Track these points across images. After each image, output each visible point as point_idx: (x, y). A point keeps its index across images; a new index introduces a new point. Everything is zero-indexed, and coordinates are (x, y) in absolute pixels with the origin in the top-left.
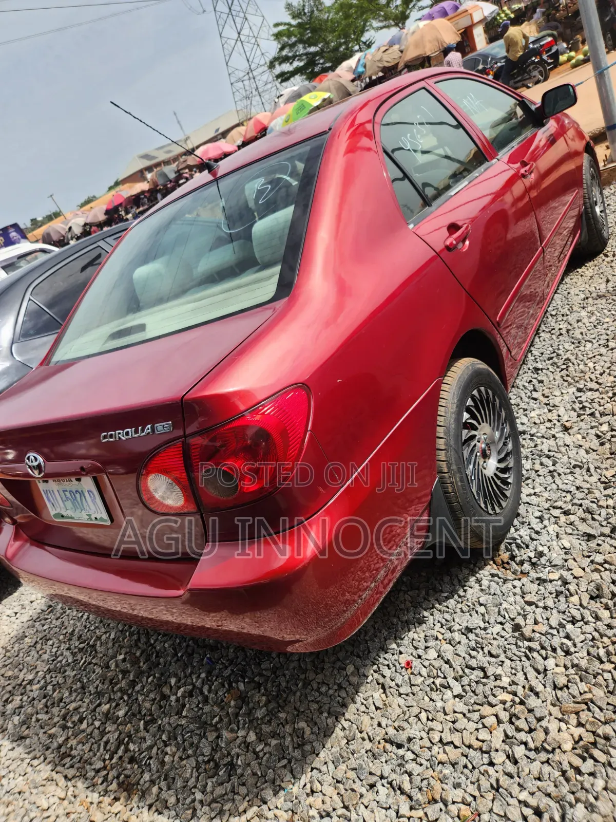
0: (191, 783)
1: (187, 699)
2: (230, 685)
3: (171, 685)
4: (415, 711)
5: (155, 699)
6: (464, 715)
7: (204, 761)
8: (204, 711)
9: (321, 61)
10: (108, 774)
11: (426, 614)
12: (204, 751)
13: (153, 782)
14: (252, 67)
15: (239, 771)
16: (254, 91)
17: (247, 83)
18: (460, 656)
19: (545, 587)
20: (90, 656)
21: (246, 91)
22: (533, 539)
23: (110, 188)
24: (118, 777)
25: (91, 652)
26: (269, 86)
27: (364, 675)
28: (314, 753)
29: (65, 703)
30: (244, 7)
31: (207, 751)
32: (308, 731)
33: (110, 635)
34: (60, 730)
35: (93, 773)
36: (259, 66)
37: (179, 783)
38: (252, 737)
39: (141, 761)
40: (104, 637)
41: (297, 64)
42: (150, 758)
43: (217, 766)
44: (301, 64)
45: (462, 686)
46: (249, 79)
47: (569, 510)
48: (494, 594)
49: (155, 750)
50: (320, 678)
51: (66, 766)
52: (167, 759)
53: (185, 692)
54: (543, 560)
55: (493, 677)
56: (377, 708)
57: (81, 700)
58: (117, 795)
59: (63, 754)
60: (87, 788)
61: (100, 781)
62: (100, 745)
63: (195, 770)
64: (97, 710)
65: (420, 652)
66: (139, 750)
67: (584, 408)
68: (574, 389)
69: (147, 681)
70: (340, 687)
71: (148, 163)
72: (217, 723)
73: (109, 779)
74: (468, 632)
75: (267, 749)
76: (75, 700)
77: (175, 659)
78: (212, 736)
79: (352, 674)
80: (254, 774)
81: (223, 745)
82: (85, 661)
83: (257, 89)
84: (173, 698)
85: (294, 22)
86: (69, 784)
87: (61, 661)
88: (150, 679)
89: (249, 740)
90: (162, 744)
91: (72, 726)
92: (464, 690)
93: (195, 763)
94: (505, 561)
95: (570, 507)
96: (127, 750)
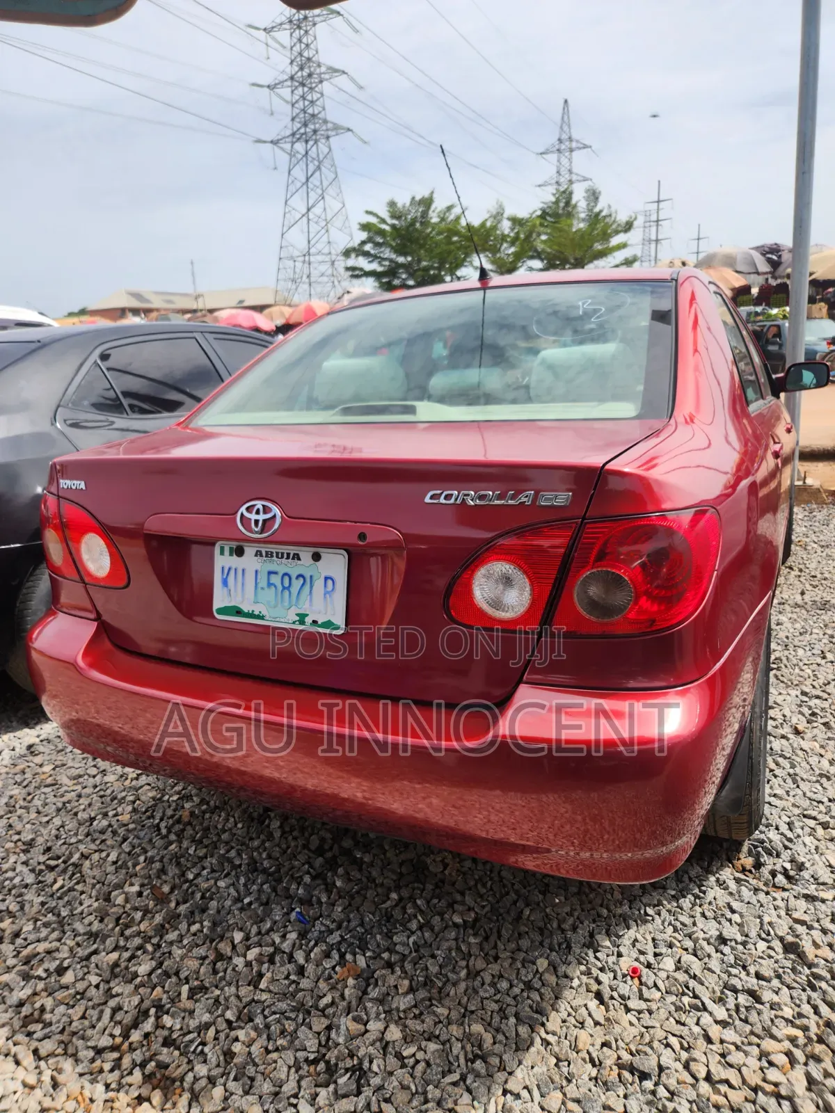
0: (290, 1088)
1: (266, 965)
2: (342, 956)
3: (232, 942)
4: (660, 1034)
5: (207, 957)
6: (738, 1048)
7: (306, 1060)
8: (301, 986)
9: (404, 276)
10: (120, 1059)
11: (650, 911)
12: (308, 1044)
13: (212, 1081)
14: (311, 251)
15: (375, 1081)
16: (305, 277)
17: (299, 265)
18: (713, 972)
19: (815, 906)
20: (70, 878)
21: (295, 272)
22: (786, 848)
23: (71, 314)
24: (143, 1065)
25: (73, 874)
26: (325, 279)
27: (566, 976)
28: (505, 1069)
29: (25, 939)
30: (325, 184)
31: (312, 1044)
32: (488, 1038)
33: (108, 855)
34: (19, 979)
35: (91, 1054)
36: (319, 253)
37: (267, 1087)
38: (394, 1033)
39: (186, 1046)
40: (96, 857)
41: (375, 266)
42: (203, 1044)
43: (331, 1070)
44: (380, 269)
45: (728, 1010)
46: (304, 262)
47: (828, 822)
48: (749, 903)
49: (211, 1032)
50: (495, 968)
51: (35, 1036)
52: (237, 1047)
53: (261, 954)
54: (806, 874)
55: (768, 1005)
56: (597, 1023)
57: (59, 940)
58: (145, 1092)
59: (26, 1017)
60: (81, 1075)
61: (107, 1067)
62: (102, 1012)
63: (293, 1070)
64: (93, 959)
65: (651, 959)
66: (181, 1029)
67: (814, 714)
68: (798, 693)
69: (188, 930)
70: (528, 986)
71: (135, 304)
72: (327, 1006)
73: (124, 1067)
74: (720, 944)
75: (420, 1055)
76: (46, 939)
77: (239, 905)
78: (319, 1024)
79: (547, 970)
80: (404, 1087)
81: (341, 1040)
82: (62, 887)
83: (309, 276)
84: (239, 961)
85: (390, 221)
86: (42, 1063)
87: (12, 879)
88: (195, 928)
89: (388, 1037)
90: (224, 1025)
91: (44, 975)
92: (730, 1016)
93: (293, 1059)
94: (748, 867)
95: (828, 819)
96: (159, 1026)
